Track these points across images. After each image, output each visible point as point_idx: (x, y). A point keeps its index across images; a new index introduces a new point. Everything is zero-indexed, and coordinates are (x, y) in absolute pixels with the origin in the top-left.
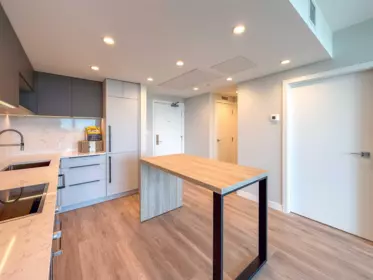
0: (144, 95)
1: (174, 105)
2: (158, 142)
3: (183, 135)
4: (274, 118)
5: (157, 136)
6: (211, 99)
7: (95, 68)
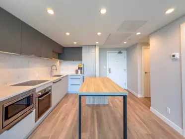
0: (97, 49)
1: (120, 53)
2: (110, 72)
3: (126, 68)
4: (174, 56)
5: (110, 69)
6: (138, 47)
7: (75, 43)
